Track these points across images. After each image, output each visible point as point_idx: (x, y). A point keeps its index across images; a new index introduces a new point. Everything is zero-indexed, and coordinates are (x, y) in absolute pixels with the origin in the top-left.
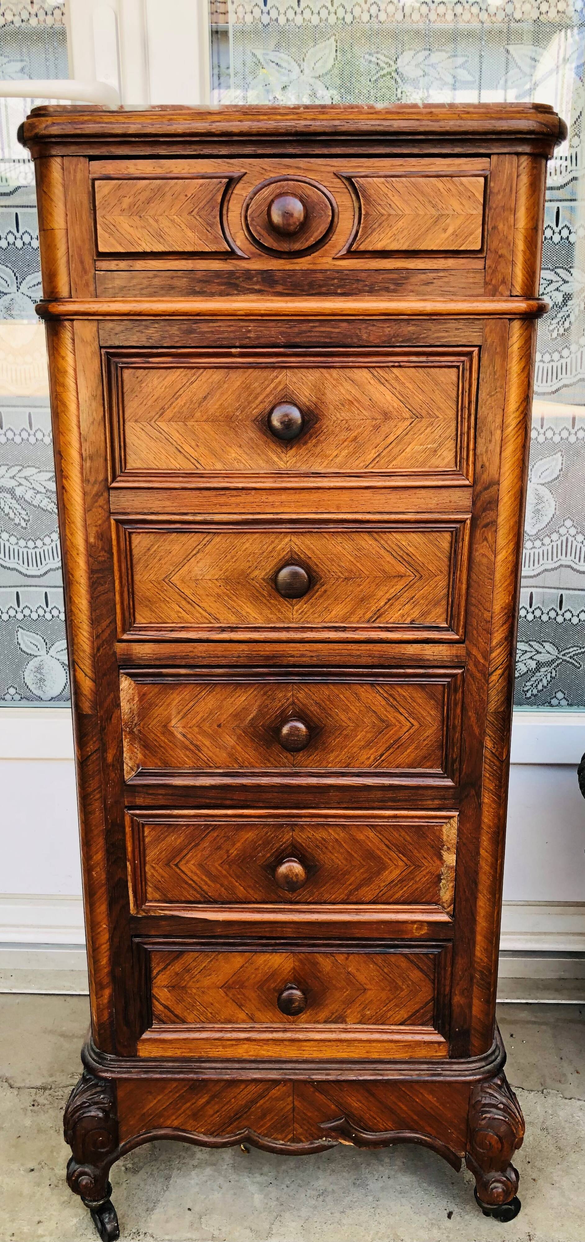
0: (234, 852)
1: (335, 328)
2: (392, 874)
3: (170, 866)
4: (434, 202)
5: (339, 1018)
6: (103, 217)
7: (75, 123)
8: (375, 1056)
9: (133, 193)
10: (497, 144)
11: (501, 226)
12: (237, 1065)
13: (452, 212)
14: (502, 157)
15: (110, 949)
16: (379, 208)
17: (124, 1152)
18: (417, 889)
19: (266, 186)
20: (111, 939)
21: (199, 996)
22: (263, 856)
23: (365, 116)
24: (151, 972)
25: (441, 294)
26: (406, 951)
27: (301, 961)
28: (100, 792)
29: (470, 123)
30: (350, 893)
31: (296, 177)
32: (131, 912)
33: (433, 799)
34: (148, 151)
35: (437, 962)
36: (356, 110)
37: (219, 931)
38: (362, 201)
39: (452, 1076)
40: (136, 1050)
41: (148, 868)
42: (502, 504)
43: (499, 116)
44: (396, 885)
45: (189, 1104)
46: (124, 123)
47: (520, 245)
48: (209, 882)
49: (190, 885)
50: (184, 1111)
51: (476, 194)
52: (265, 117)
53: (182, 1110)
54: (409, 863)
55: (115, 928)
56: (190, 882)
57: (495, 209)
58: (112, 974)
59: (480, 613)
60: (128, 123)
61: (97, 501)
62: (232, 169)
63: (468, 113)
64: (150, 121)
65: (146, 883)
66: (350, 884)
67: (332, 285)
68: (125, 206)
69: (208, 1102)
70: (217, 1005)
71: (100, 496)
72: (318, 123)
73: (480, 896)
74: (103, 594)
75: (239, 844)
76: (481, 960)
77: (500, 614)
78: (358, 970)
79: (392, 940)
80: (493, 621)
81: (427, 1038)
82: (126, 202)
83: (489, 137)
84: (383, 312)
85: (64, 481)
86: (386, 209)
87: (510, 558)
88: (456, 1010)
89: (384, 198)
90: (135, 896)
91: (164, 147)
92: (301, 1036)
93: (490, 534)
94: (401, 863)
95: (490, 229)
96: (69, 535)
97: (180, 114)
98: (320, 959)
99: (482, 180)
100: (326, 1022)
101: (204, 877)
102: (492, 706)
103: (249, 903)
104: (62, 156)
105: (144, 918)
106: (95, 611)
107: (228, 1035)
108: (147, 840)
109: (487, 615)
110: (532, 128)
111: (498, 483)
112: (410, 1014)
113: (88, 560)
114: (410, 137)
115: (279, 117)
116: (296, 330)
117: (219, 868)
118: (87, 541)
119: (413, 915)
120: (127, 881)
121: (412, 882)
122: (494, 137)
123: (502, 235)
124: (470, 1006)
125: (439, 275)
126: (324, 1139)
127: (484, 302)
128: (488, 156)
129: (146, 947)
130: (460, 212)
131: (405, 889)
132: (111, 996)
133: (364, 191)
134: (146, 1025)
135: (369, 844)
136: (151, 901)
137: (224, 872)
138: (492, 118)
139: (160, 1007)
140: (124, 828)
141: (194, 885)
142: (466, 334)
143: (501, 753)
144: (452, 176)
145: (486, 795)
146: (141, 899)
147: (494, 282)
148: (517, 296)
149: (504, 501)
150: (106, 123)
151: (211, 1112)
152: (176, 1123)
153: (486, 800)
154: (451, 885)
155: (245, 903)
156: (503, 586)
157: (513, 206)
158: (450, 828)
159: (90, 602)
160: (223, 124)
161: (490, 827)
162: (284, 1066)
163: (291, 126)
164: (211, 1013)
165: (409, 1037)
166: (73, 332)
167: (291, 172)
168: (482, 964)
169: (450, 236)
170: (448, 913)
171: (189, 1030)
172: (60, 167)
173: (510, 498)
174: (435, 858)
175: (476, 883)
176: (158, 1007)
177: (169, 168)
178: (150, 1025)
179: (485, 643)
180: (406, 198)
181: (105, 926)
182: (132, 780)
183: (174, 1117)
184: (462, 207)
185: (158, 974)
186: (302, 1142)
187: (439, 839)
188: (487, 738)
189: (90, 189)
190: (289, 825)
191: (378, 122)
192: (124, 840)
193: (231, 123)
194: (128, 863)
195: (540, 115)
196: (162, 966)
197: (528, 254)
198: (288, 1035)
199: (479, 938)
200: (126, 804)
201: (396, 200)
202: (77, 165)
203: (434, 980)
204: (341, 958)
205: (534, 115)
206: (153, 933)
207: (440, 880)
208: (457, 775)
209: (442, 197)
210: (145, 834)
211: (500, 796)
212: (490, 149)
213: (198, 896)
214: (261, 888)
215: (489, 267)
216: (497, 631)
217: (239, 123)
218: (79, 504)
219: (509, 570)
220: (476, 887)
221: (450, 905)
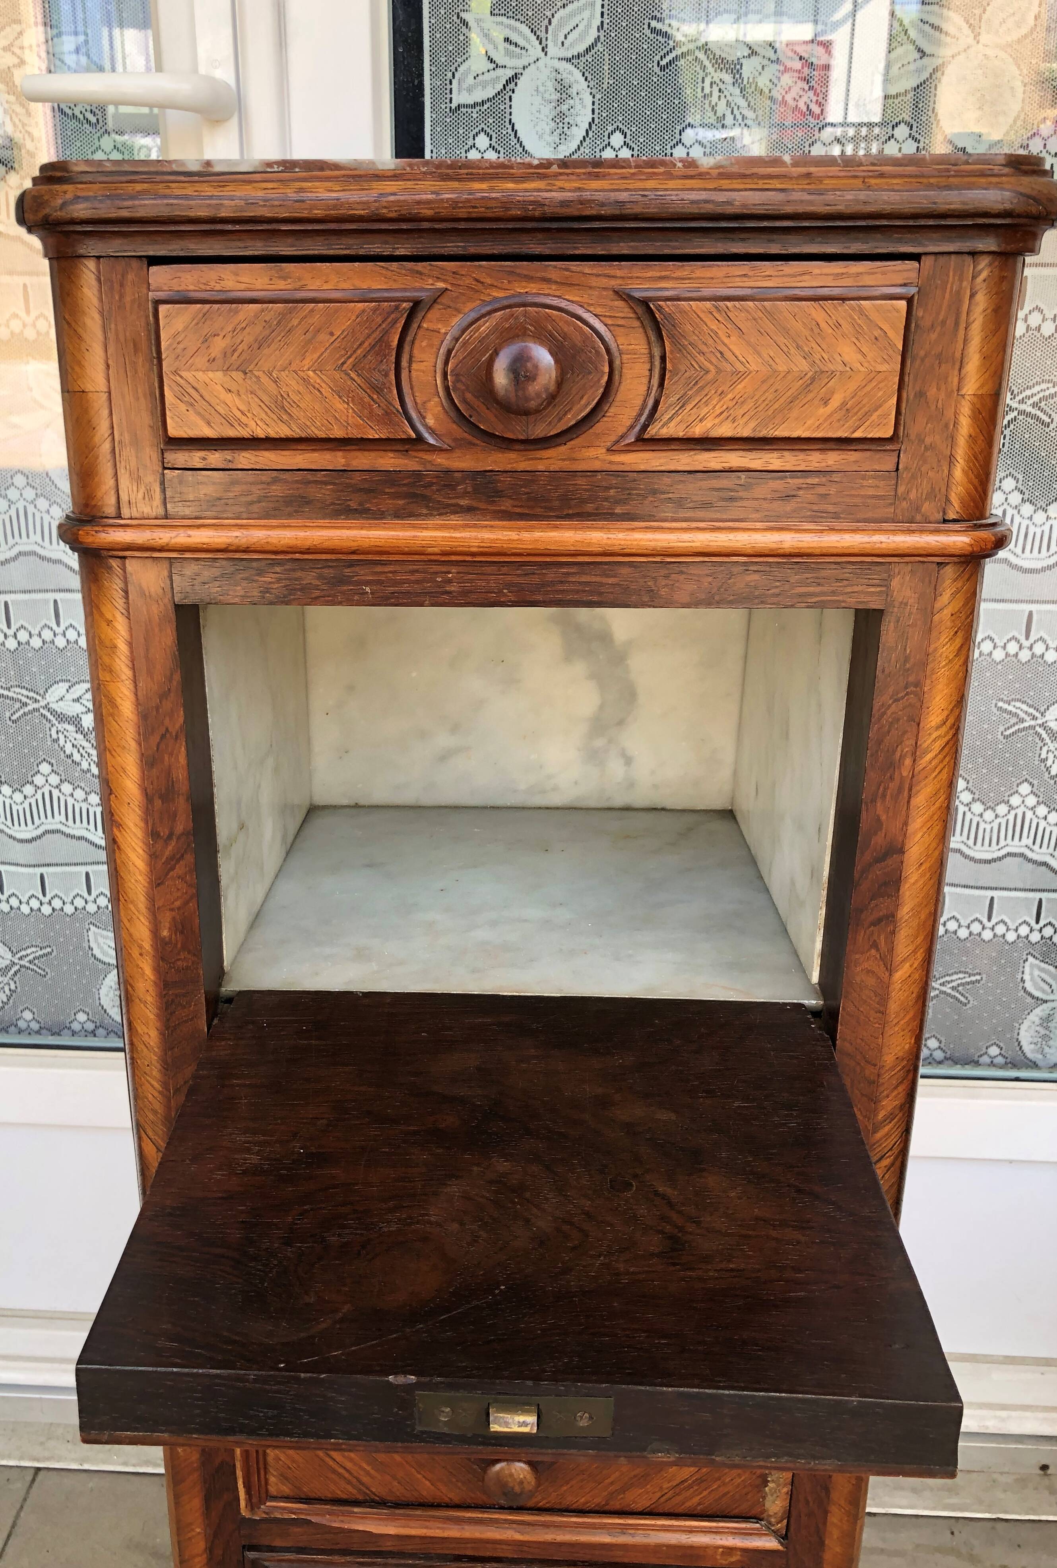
1: (608, 576)
4: (806, 349)
6: (176, 373)
7: (119, 197)
9: (230, 328)
10: (934, 235)
11: (932, 392)
13: (841, 368)
14: (942, 260)
16: (701, 358)
18: (725, 1494)
19: (484, 315)
20: (210, 1550)
23: (680, 183)
25: (811, 516)
29: (885, 196)
30: (613, 1498)
31: (541, 300)
32: (243, 1512)
34: (258, 248)
36: (662, 170)
38: (667, 343)
42: (907, 886)
43: (943, 181)
44: (690, 1487)
46: (211, 197)
47: (965, 425)
48: (372, 1472)
49: (339, 1474)
51: (891, 333)
52: (484, 185)
55: (214, 1534)
56: (341, 1470)
57: (923, 360)
59: (858, 1069)
60: (220, 198)
61: (173, 868)
62: (416, 283)
63: (882, 175)
64: (261, 193)
65: (265, 1468)
66: (612, 1483)
67: (606, 499)
68: (216, 352)
71: (178, 861)
72: (587, 197)
73: (834, 1509)
74: (186, 1022)
77: (893, 1068)
80: (881, 1081)
82: (219, 345)
83: (922, 222)
84: (701, 550)
85: (115, 830)
86: (714, 360)
87: (917, 976)
89: (710, 342)
90: (248, 1491)
91: (290, 241)
93: (882, 937)
95: (911, 397)
96: (125, 921)
97: (319, 180)
99: (903, 304)
101: (365, 1465)
104: (98, 258)
105: (262, 1520)
106: (172, 1049)
109: (869, 1071)
110: (1008, 206)
111: (901, 851)
113: (159, 965)
114: (765, 224)
115: (510, 185)
116: (536, 579)
118: (155, 932)
119: (718, 1537)
120: (234, 1467)
121: (719, 1482)
122: (931, 222)
123: (933, 408)
125: (809, 481)
127: (894, 532)
128: (916, 257)
130: (856, 365)
131: (705, 1493)
133: (673, 325)
136: (274, 1498)
138: (930, 187)
141: (347, 1475)
142: (856, 589)
144: (843, 299)
146: (258, 1496)
147: (913, 495)
148: (954, 521)
149: (912, 881)
150: (177, 197)
154: (785, 1490)
156: (902, 1022)
157: (958, 355)
159: (162, 1034)
163: (532, 202)
166: (125, 578)
167: (533, 288)
169: (835, 411)
170: (777, 1536)
172: (93, 276)
173: (922, 875)
177: (300, 280)
179: (865, 1117)
180: (753, 340)
181: (198, 1530)
184: (860, 357)
189: (151, 319)
191: (703, 195)
195: (1026, 180)
197: (979, 442)
201: (735, 345)
202: (124, 274)
205: (1012, 179)
206: (278, 1543)
207: (765, 1483)
209: (823, 337)
212: (920, 244)
213: (354, 1492)
214: (459, 1484)
215: (906, 468)
216: (888, 1096)
217: (434, 196)
218: (140, 871)
219: (914, 995)
220: (828, 1497)
221: (781, 1521)
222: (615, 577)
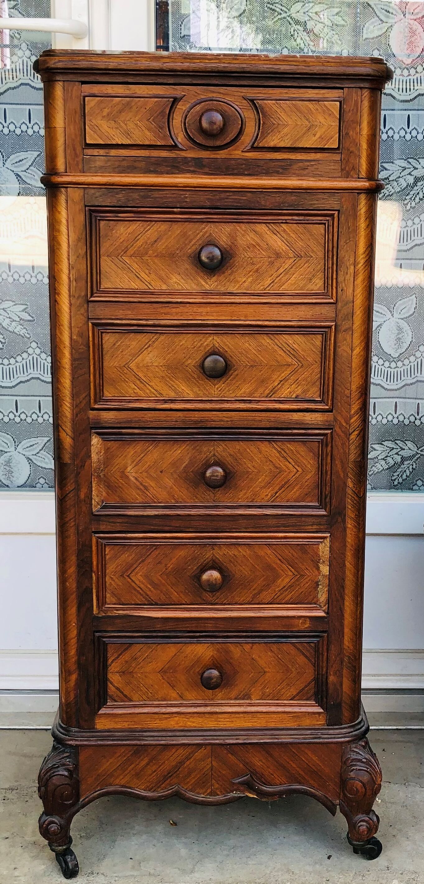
0: (171, 566)
1: (243, 196)
2: (283, 582)
3: (124, 577)
4: (308, 117)
5: (246, 695)
6: (90, 121)
7: (74, 61)
8: (272, 725)
9: (110, 106)
10: (348, 82)
11: (351, 133)
12: (170, 734)
13: (320, 124)
14: (351, 89)
15: (78, 642)
16: (272, 120)
17: (83, 806)
18: (302, 592)
19: (198, 104)
20: (79, 634)
21: (143, 679)
22: (192, 568)
23: (263, 62)
24: (107, 661)
25: (313, 176)
26: (294, 640)
27: (218, 650)
28: (75, 521)
29: (330, 68)
30: (255, 596)
31: (218, 99)
32: (95, 613)
33: (312, 525)
34: (121, 79)
35: (317, 649)
36: (257, 58)
37: (159, 626)
38: (260, 114)
39: (329, 738)
40: (94, 724)
41: (107, 578)
42: (356, 316)
43: (349, 64)
44: (287, 590)
45: (133, 766)
46: (106, 62)
47: (365, 146)
48: (152, 589)
49: (138, 591)
50: (130, 771)
51: (335, 112)
52: (198, 61)
53: (128, 771)
54: (296, 573)
55: (82, 626)
56: (138, 589)
57: (347, 123)
58: (78, 662)
59: (343, 391)
60: (109, 62)
61: (79, 310)
62: (175, 93)
63: (328, 62)
64: (123, 61)
65: (106, 590)
66: (254, 590)
67: (242, 169)
68: (105, 114)
69: (148, 764)
70: (156, 686)
71: (82, 307)
72: (232, 65)
73: (346, 598)
74: (82, 375)
75: (175, 559)
76: (349, 647)
77: (356, 392)
78: (259, 657)
79: (284, 632)
80: (352, 397)
81: (310, 710)
83: (342, 77)
84: (275, 187)
85: (56, 296)
86: (277, 121)
87: (362, 353)
88: (331, 687)
89: (275, 114)
90: (98, 600)
91: (132, 77)
92: (217, 709)
93: (349, 336)
94: (290, 573)
95: (344, 135)
96: (59, 334)
97: (142, 57)
98: (232, 648)
99: (338, 103)
100: (236, 699)
101: (149, 586)
102: (352, 457)
103: (181, 604)
104: (64, 81)
105: (104, 616)
106: (76, 387)
107: (164, 710)
108: (107, 557)
109: (347, 392)
110: (369, 73)
111: (353, 301)
112: (298, 691)
113: (72, 352)
114: (291, 76)
115: (207, 61)
116: (218, 197)
117: (160, 578)
118: (71, 338)
119: (299, 612)
120: (92, 589)
121: (299, 587)
122: (345, 77)
123: (352, 139)
124: (341, 685)
125: (311, 163)
126: (235, 792)
127: (341, 181)
128: (342, 88)
129: (104, 640)
130: (324, 123)
131: (293, 593)
132: (77, 679)
133: (262, 109)
134: (102, 702)
135: (268, 559)
136: (109, 603)
137: (163, 581)
138: (343, 66)
139: (113, 689)
140: (91, 547)
141: (141, 591)
142: (330, 202)
143: (359, 492)
144: (319, 101)
145: (349, 521)
146: (102, 602)
147: (347, 169)
148: (362, 178)
149: (357, 314)
150: (94, 62)
151: (150, 772)
152: (123, 782)
153: (349, 526)
154: (327, 589)
155: (178, 604)
156: (358, 372)
157: (359, 120)
158: (325, 547)
159: (72, 382)
160: (171, 64)
161: (352, 546)
162: (205, 733)
163: (214, 67)
164: (151, 693)
165: (296, 709)
166: (67, 195)
167: (214, 95)
168: (349, 651)
169: (318, 139)
170: (324, 611)
171: (135, 706)
172: (61, 87)
173: (362, 312)
174: (314, 569)
175: (343, 587)
176: (111, 690)
177: (134, 90)
178: (105, 703)
179: (347, 412)
180: (289, 114)
181: (74, 624)
182: (98, 511)
183: (121, 777)
184: (326, 120)
185: (112, 662)
186: (218, 795)
187: (317, 555)
188: (349, 480)
189: (82, 102)
190: (210, 544)
191: (270, 66)
192: (92, 557)
193: (176, 64)
194: (93, 574)
195: (376, 65)
196: (116, 655)
198: (208, 709)
199: (346, 630)
200: (93, 530)
201: (283, 116)
202: (73, 87)
203: (315, 664)
204: (247, 647)
205: (371, 65)
206: (110, 629)
207: (318, 586)
208: (329, 506)
209: (313, 114)
210: (106, 553)
211: (360, 523)
212: (343, 84)
213: (144, 599)
214: (189, 593)
215: (344, 159)
216: (355, 403)
217: (181, 64)
218: (67, 312)
219: (362, 361)
220: (344, 591)
221: (326, 605)
222: (246, 197)
